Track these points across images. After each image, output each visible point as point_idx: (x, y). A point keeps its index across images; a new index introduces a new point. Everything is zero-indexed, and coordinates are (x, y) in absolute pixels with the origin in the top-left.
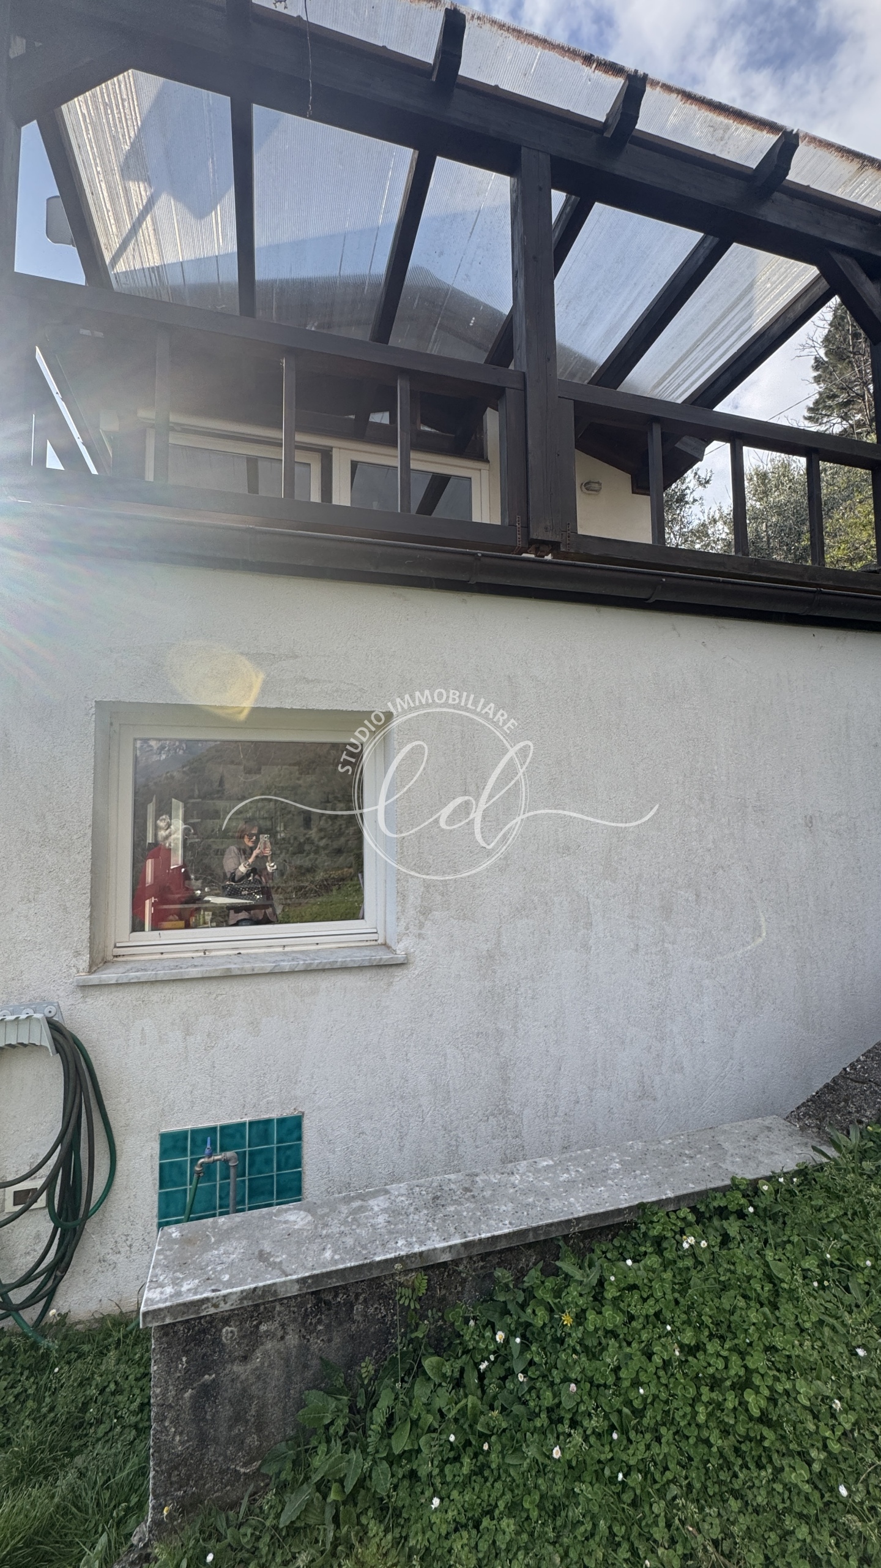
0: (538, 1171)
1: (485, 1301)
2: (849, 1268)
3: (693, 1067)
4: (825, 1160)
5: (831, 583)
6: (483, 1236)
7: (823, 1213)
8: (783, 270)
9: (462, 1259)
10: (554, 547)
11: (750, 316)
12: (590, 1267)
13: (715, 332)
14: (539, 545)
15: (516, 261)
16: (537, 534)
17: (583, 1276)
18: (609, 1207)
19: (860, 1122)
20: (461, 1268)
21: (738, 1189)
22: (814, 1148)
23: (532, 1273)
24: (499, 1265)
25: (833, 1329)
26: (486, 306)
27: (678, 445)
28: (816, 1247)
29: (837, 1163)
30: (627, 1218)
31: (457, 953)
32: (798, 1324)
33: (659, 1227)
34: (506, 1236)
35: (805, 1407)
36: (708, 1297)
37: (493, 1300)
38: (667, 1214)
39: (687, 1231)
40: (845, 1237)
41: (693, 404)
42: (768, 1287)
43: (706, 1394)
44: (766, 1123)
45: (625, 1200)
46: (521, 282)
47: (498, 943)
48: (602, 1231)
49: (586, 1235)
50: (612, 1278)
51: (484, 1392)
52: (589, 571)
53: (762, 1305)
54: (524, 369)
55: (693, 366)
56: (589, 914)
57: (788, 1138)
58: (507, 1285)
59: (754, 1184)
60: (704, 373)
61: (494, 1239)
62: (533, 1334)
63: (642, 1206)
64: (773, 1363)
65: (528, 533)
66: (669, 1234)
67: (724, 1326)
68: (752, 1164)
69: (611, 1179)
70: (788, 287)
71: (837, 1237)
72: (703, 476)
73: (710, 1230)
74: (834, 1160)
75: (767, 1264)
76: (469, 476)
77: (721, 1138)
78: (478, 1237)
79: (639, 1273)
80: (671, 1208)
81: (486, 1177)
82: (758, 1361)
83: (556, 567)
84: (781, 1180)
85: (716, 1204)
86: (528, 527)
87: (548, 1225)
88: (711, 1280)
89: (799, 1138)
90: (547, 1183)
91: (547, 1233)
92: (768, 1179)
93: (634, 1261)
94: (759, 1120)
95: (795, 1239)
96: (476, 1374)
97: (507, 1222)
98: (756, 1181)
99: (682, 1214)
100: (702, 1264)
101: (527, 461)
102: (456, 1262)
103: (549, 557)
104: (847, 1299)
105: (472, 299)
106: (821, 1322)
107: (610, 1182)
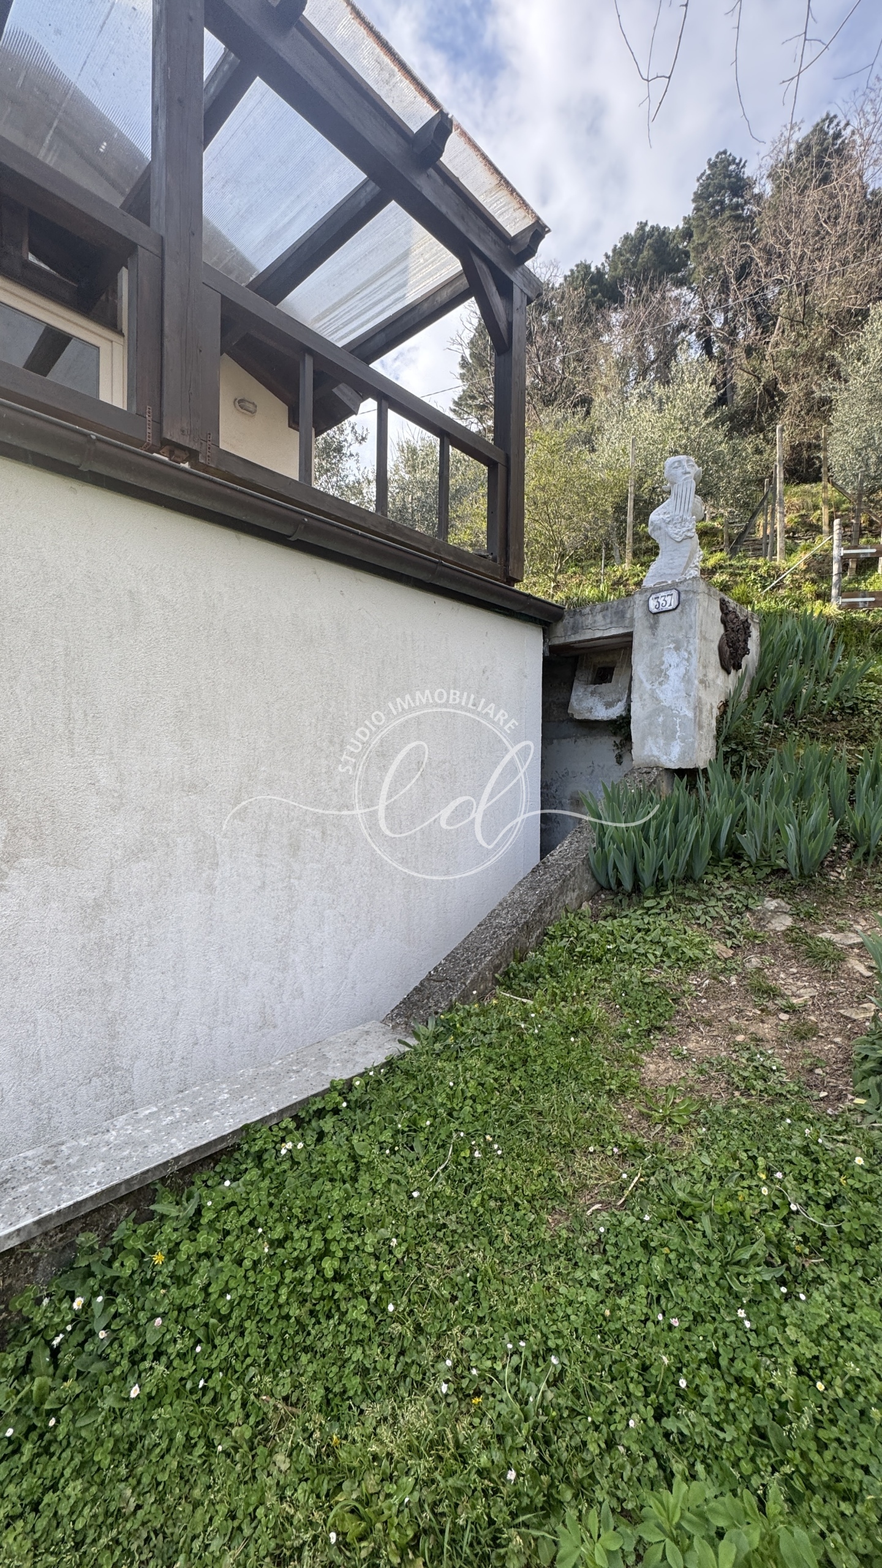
0: (139, 1121)
1: (65, 1272)
2: (415, 1131)
3: (313, 990)
4: (407, 1049)
5: (451, 558)
6: (63, 1206)
7: (401, 1093)
8: (434, 251)
9: (34, 1238)
10: (192, 455)
11: (404, 285)
12: (188, 1200)
13: (374, 286)
14: (174, 448)
15: (157, 94)
16: (172, 434)
17: (180, 1211)
18: (212, 1137)
19: (436, 1013)
20: (33, 1248)
21: (336, 1090)
22: (400, 1041)
23: (123, 1225)
24: (83, 1230)
25: (398, 1183)
26: (121, 135)
27: (335, 390)
28: (392, 1121)
29: (415, 1050)
30: (230, 1142)
31: (54, 905)
32: (372, 1189)
33: (260, 1143)
34: (91, 1198)
35: (370, 1254)
36: (300, 1191)
37: (73, 1269)
38: (270, 1129)
39: (287, 1139)
40: (414, 1107)
41: (352, 352)
42: (352, 1165)
43: (289, 1275)
44: (366, 1029)
45: (230, 1125)
46: (162, 123)
47: (108, 891)
48: (203, 1162)
49: (185, 1171)
50: (209, 1203)
51: (56, 1366)
52: (229, 491)
53: (344, 1182)
54: (162, 233)
55: (353, 313)
56: (215, 855)
57: (382, 1037)
58: (91, 1248)
59: (349, 1084)
60: (362, 325)
61: (78, 1205)
62: (120, 1286)
63: (246, 1128)
64: (348, 1228)
65: (161, 431)
66: (270, 1146)
67: (312, 1212)
68: (350, 1066)
69: (218, 1110)
70: (438, 270)
71: (408, 1109)
72: (359, 432)
73: (309, 1132)
74: (414, 1048)
75: (352, 1148)
76: (98, 344)
77: (326, 1050)
78: (57, 1208)
79: (238, 1190)
80: (275, 1121)
81: (76, 1143)
82: (336, 1230)
83: (192, 478)
84: (371, 1073)
85: (315, 1108)
86: (160, 423)
87: (143, 1173)
88: (305, 1175)
89: (390, 1036)
90: (147, 1131)
91: (140, 1182)
92: (361, 1075)
93: (233, 1180)
94: (360, 1027)
95: (377, 1119)
96: (48, 1352)
97: (95, 1183)
98: (351, 1079)
99: (283, 1125)
100: (298, 1163)
101: (162, 344)
102: (25, 1245)
103: (186, 465)
104: (412, 1155)
105: (102, 118)
106: (389, 1181)
107: (216, 1113)
